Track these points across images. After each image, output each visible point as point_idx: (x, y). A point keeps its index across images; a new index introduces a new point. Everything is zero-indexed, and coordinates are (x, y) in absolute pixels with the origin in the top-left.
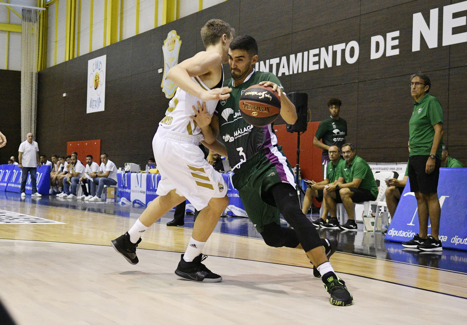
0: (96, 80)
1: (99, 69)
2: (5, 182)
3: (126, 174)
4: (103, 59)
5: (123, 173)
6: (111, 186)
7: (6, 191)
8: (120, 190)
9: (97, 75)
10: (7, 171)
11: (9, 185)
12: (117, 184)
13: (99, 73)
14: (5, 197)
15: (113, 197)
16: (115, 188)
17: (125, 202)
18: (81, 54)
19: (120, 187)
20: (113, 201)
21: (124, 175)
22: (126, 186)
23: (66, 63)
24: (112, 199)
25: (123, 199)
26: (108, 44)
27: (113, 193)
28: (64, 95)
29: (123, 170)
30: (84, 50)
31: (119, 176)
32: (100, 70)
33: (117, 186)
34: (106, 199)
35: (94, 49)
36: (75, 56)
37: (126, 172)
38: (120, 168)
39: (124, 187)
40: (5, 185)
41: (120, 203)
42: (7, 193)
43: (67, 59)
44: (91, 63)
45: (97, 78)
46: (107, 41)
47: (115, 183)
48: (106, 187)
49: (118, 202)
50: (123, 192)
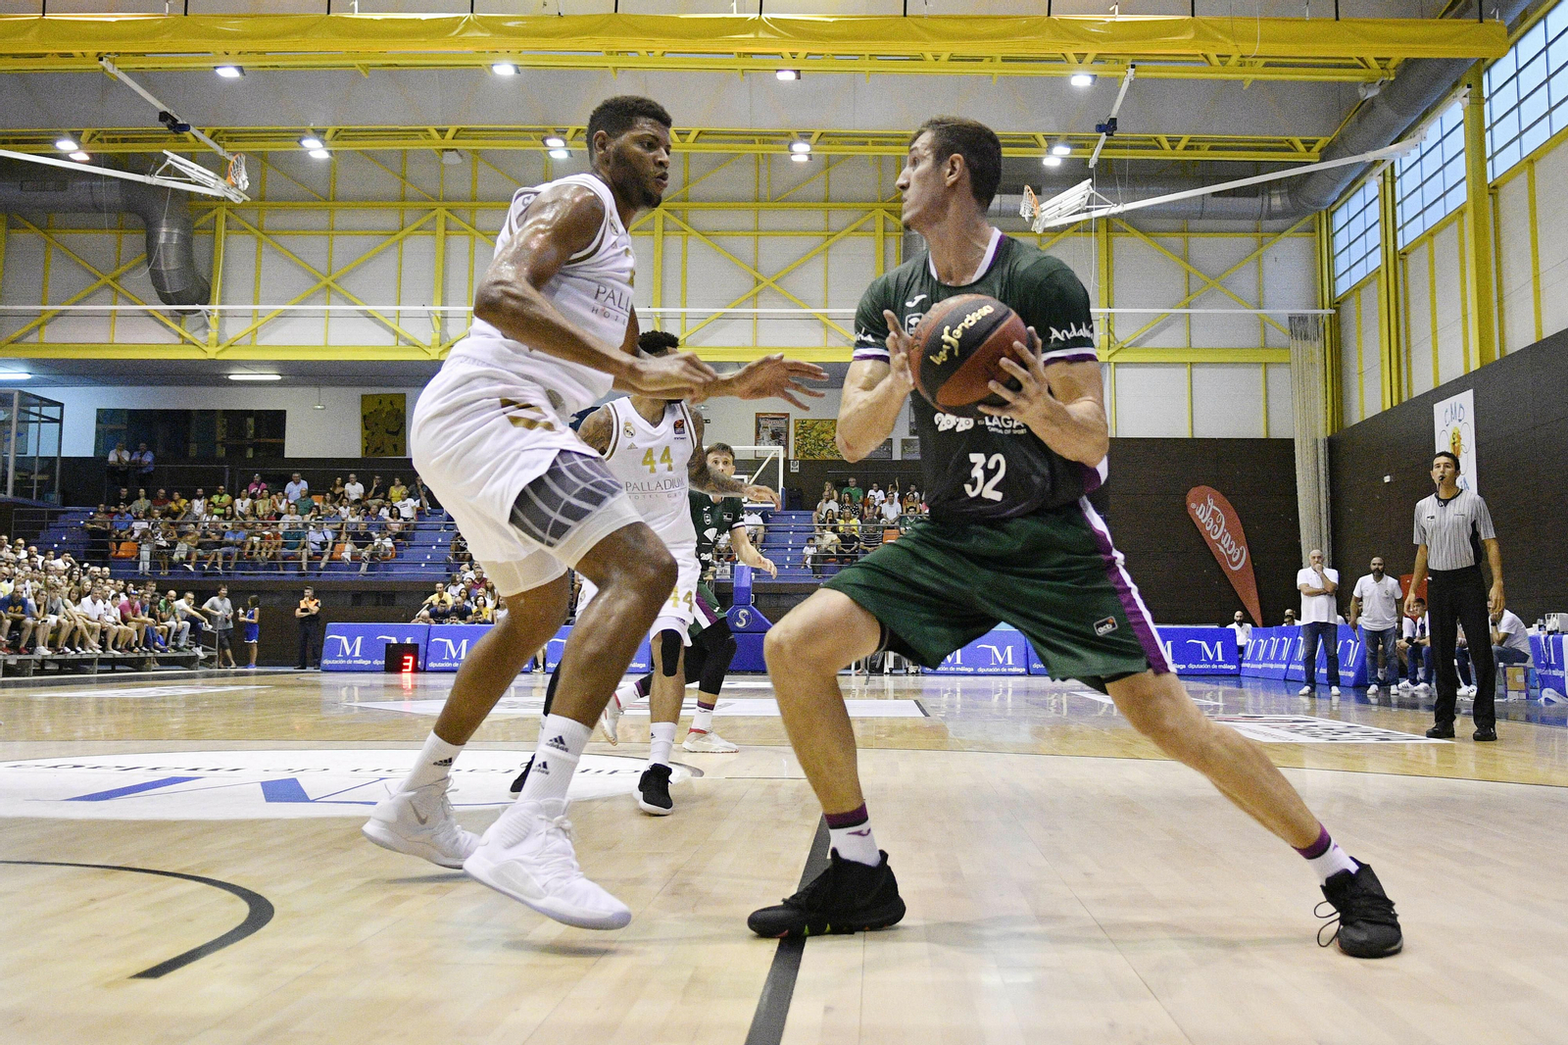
0: (1454, 444)
1: (1460, 420)
2: (1283, 662)
3: (1551, 637)
4: (1466, 398)
5: (1542, 636)
6: (1515, 664)
7: (1285, 679)
8: (1538, 671)
9: (1456, 432)
10: (1285, 639)
11: (1292, 667)
12: (1530, 660)
13: (1459, 429)
14: (1285, 691)
15: (1524, 688)
16: (1526, 669)
17: (1550, 697)
18: (1417, 392)
19: (1537, 664)
20: (1524, 696)
21: (1546, 639)
22: (1553, 662)
23: (1385, 413)
24: (1520, 691)
25: (1549, 693)
26: (1475, 365)
27: (1520, 678)
28: (1387, 479)
29: (1543, 628)
30: (1422, 385)
31: (1534, 641)
32: (1463, 422)
33: (1530, 663)
34: (1506, 691)
35: (1443, 382)
36: (1404, 399)
37: (1550, 633)
38: (1535, 626)
39: (1548, 666)
40: (1284, 666)
41: (1542, 699)
42: (1289, 683)
43: (1388, 406)
44: (1440, 409)
45: (1456, 439)
46: (1471, 360)
47: (1524, 658)
48: (1505, 667)
49: (1536, 698)
50: (1547, 676)
